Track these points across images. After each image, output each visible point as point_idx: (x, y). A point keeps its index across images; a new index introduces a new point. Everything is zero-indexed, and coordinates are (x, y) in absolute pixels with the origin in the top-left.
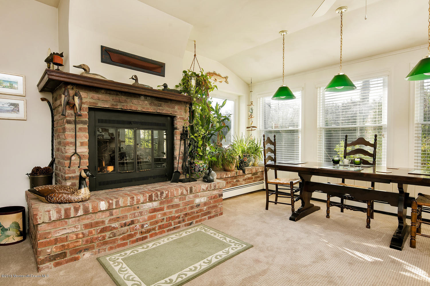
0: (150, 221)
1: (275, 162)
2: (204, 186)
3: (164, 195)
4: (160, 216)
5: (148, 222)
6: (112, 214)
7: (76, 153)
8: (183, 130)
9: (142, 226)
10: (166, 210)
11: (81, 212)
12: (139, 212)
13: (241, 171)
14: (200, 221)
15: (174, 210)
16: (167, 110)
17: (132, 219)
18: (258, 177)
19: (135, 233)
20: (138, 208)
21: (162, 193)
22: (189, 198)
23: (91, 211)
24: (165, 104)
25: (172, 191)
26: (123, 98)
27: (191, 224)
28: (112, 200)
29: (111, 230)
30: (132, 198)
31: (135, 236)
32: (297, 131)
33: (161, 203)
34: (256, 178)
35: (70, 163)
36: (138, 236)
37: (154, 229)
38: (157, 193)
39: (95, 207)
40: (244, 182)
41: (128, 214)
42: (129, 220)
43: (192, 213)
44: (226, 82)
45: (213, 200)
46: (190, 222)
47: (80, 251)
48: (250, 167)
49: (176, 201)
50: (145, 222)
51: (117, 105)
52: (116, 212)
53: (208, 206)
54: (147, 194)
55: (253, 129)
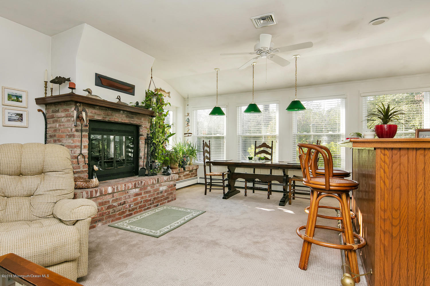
0: (134, 202)
1: (210, 160)
2: (165, 178)
3: (143, 184)
4: (139, 199)
5: (133, 203)
6: (113, 197)
7: (81, 153)
8: (147, 136)
9: (130, 206)
10: (143, 195)
11: (98, 194)
12: (128, 195)
13: (182, 169)
14: (163, 204)
15: (148, 195)
16: (137, 121)
17: (124, 201)
18: (194, 174)
19: (126, 211)
20: (128, 192)
21: (142, 182)
22: (156, 186)
23: (103, 194)
24: (135, 117)
25: (147, 180)
26: (110, 112)
27: (157, 205)
28: (115, 186)
29: (113, 208)
30: (125, 185)
31: (126, 213)
32: (223, 138)
33: (140, 190)
34: (192, 174)
35: (78, 161)
36: (128, 213)
37: (136, 208)
38: (139, 182)
39: (106, 190)
40: (184, 178)
41: (122, 197)
42: (123, 201)
43: (158, 197)
44: (169, 96)
45: (170, 188)
46: (157, 204)
47: (96, 222)
48: (188, 166)
49: (149, 188)
50: (131, 203)
51: (106, 118)
52: (116, 195)
53: (167, 193)
54: (133, 183)
55: (190, 135)
